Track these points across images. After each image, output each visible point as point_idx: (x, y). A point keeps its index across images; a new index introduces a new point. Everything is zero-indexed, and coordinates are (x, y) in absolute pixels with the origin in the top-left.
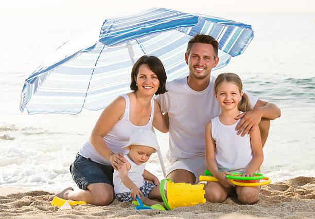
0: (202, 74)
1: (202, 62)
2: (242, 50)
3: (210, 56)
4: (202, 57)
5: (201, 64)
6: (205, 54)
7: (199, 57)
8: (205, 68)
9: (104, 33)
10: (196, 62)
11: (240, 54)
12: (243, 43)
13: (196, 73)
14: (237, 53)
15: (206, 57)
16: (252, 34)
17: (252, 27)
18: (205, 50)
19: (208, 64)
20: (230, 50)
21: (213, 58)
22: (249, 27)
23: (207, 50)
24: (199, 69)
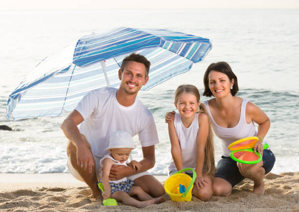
0: (133, 90)
1: (135, 79)
2: (202, 57)
3: (143, 74)
4: (135, 75)
5: (133, 81)
6: (138, 72)
7: (132, 75)
8: (137, 85)
9: (77, 55)
10: (129, 79)
11: (200, 60)
12: (203, 53)
13: (128, 89)
14: (198, 59)
15: (138, 75)
16: (210, 46)
17: (210, 41)
18: (138, 68)
19: (140, 81)
20: (191, 57)
21: (144, 76)
22: (207, 41)
23: (139, 68)
24: (131, 85)
